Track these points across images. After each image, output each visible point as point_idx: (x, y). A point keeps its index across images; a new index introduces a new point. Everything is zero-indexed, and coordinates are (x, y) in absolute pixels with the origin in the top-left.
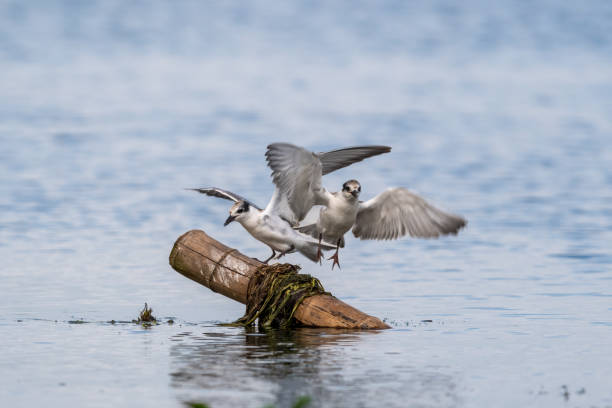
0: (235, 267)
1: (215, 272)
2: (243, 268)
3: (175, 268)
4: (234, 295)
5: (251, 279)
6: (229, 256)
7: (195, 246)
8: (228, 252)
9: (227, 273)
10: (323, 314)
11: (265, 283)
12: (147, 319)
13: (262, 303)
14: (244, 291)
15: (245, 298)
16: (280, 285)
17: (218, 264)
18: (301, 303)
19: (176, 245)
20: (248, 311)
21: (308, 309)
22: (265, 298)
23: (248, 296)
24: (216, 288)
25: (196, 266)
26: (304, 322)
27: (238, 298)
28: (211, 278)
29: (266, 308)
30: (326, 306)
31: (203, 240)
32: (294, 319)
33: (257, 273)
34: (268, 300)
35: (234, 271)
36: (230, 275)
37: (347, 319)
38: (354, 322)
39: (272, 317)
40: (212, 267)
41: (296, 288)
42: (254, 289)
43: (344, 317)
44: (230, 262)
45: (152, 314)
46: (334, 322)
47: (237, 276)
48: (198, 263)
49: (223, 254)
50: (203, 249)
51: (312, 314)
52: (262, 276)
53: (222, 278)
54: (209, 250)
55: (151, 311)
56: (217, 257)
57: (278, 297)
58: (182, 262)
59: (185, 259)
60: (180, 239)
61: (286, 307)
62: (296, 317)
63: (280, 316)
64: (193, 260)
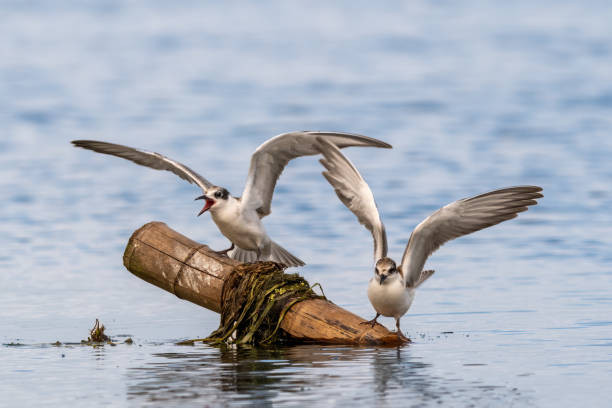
0: (206, 267)
1: (180, 274)
2: (215, 267)
3: (131, 270)
4: (206, 302)
5: (226, 282)
6: (197, 253)
7: (155, 242)
8: (195, 247)
9: (195, 275)
10: (317, 323)
11: (243, 287)
12: (99, 337)
13: (240, 311)
14: (217, 297)
15: (219, 305)
16: (262, 288)
17: (185, 264)
18: (289, 310)
19: (131, 241)
20: (223, 322)
21: (297, 317)
22: (244, 305)
23: (222, 303)
24: (182, 294)
25: (157, 267)
26: (292, 333)
27: (210, 306)
28: (177, 282)
29: (245, 317)
30: (320, 313)
31: (164, 234)
32: (281, 330)
33: (232, 274)
34: (247, 307)
35: (205, 272)
36: (200, 277)
37: (346, 328)
38: (355, 332)
39: (253, 328)
40: (176, 268)
41: (282, 291)
42: (230, 294)
43: (343, 327)
44: (199, 260)
45: (106, 333)
46: (330, 333)
47: (208, 278)
48: (159, 263)
49: (190, 251)
50: (164, 246)
51: (303, 323)
52: (240, 277)
53: (189, 280)
54: (173, 247)
55: (103, 329)
56: (183, 255)
57: (260, 304)
58: (139, 262)
59: (143, 258)
60: (136, 233)
61: (270, 315)
62: (283, 327)
63: (263, 327)
64: (153, 259)
